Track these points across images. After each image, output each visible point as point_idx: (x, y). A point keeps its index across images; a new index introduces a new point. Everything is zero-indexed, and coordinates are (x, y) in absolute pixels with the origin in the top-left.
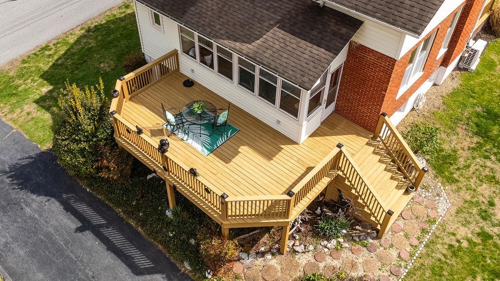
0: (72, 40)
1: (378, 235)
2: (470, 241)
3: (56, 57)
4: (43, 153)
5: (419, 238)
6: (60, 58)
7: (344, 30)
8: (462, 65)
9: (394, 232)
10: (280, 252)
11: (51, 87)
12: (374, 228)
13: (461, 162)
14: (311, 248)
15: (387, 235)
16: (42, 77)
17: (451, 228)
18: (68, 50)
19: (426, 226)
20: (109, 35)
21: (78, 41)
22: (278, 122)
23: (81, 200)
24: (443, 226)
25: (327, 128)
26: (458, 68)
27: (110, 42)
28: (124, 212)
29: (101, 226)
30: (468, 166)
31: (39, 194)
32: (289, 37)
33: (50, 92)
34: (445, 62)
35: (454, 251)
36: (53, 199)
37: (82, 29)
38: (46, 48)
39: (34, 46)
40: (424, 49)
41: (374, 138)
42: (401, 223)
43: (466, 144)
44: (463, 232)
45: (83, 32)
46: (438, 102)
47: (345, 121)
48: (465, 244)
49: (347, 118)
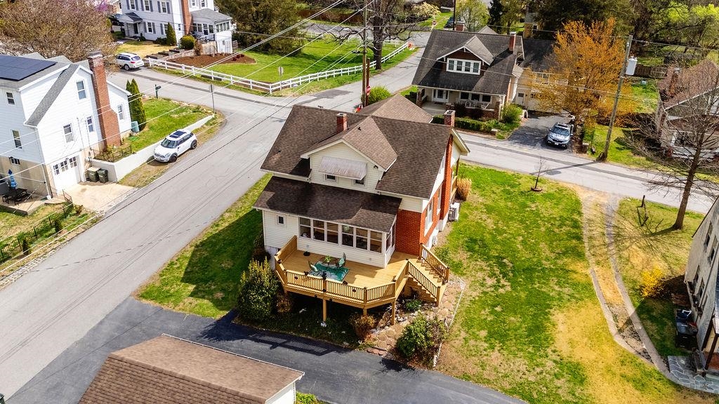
0: (189, 255)
1: (436, 304)
2: (478, 296)
3: (184, 268)
4: (218, 321)
5: (455, 301)
6: (187, 268)
7: (395, 204)
8: (450, 219)
9: (443, 302)
10: (392, 324)
11: (194, 286)
12: (434, 302)
13: (465, 265)
14: (406, 318)
15: (441, 304)
16: (182, 281)
17: (469, 294)
18: (190, 261)
19: (458, 296)
20: (215, 246)
21: (194, 254)
22: (370, 259)
23: (264, 335)
24: (465, 294)
25: (394, 258)
26: (449, 221)
27: (219, 251)
28: (294, 332)
29: (285, 342)
30: (469, 267)
31: (234, 340)
32: (369, 212)
33: (195, 288)
34: (442, 217)
35: (473, 302)
36: (244, 340)
37: (191, 246)
38: (172, 264)
39: (161, 264)
40: (430, 209)
41: (419, 259)
42: (445, 297)
43: (465, 257)
44: (474, 294)
45: (193, 248)
46: (445, 240)
47: (403, 254)
48: (477, 298)
49: (403, 252)
